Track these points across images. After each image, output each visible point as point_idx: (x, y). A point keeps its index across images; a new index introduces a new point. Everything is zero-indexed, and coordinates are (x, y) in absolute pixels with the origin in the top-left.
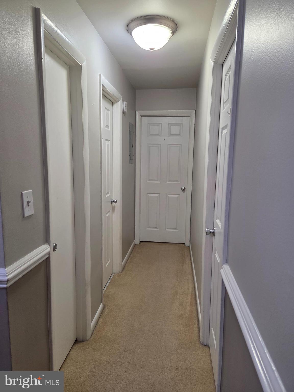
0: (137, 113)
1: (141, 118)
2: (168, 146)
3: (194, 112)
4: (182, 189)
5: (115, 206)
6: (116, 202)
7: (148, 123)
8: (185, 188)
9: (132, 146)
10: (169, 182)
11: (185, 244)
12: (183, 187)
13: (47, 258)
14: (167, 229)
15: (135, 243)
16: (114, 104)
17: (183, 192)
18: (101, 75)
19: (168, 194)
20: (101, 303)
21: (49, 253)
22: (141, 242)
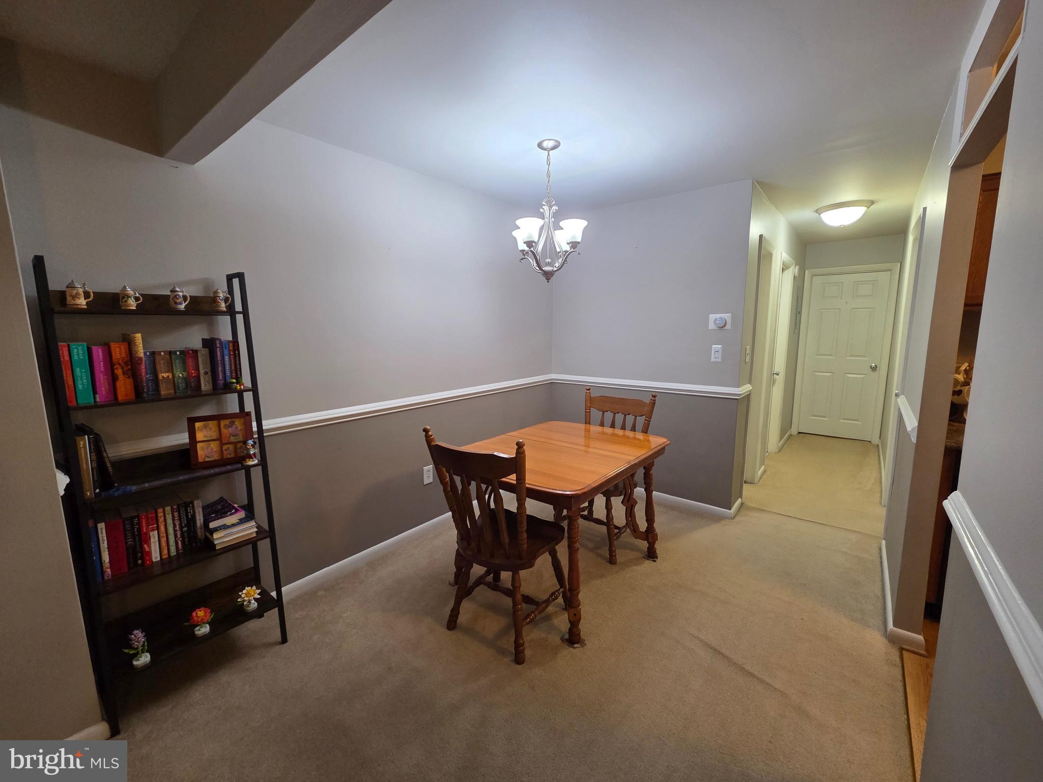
0: (807, 272)
1: (812, 278)
2: (852, 311)
3: (899, 265)
4: (871, 367)
5: (776, 379)
6: (778, 374)
7: (822, 283)
8: (876, 366)
9: (798, 313)
10: (850, 358)
11: (870, 442)
12: (873, 365)
13: (748, 395)
14: (842, 419)
15: (791, 432)
16: (785, 270)
17: (873, 372)
18: (783, 252)
19: (848, 374)
20: (763, 465)
21: (750, 391)
22: (799, 433)
